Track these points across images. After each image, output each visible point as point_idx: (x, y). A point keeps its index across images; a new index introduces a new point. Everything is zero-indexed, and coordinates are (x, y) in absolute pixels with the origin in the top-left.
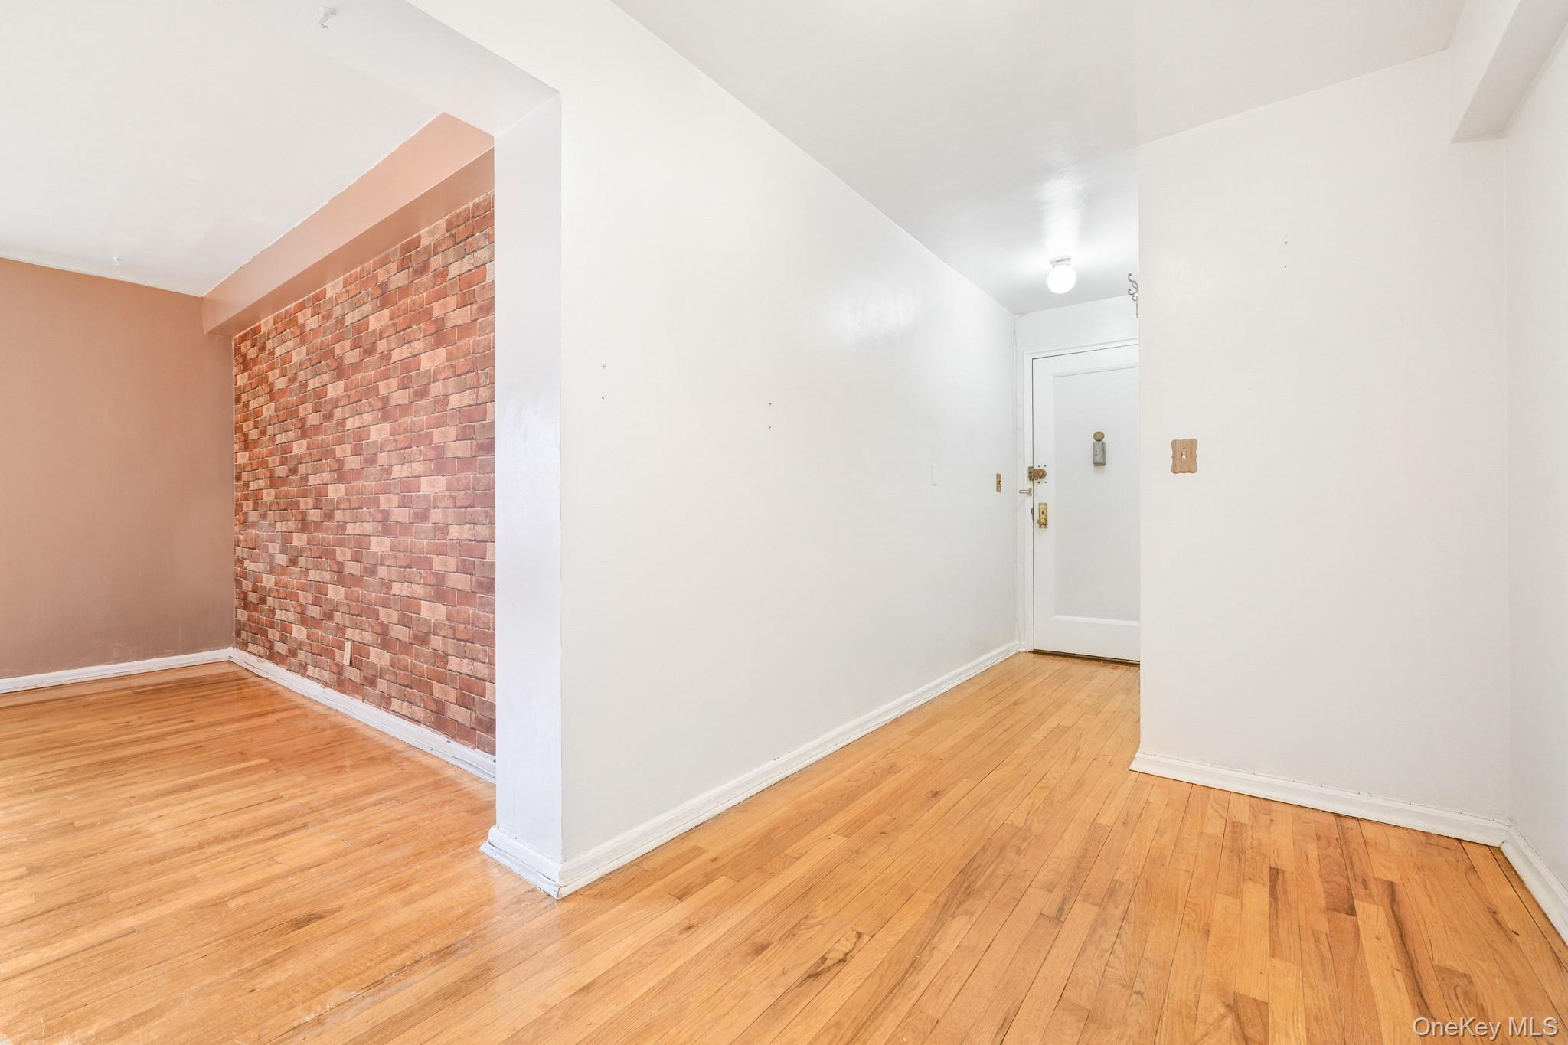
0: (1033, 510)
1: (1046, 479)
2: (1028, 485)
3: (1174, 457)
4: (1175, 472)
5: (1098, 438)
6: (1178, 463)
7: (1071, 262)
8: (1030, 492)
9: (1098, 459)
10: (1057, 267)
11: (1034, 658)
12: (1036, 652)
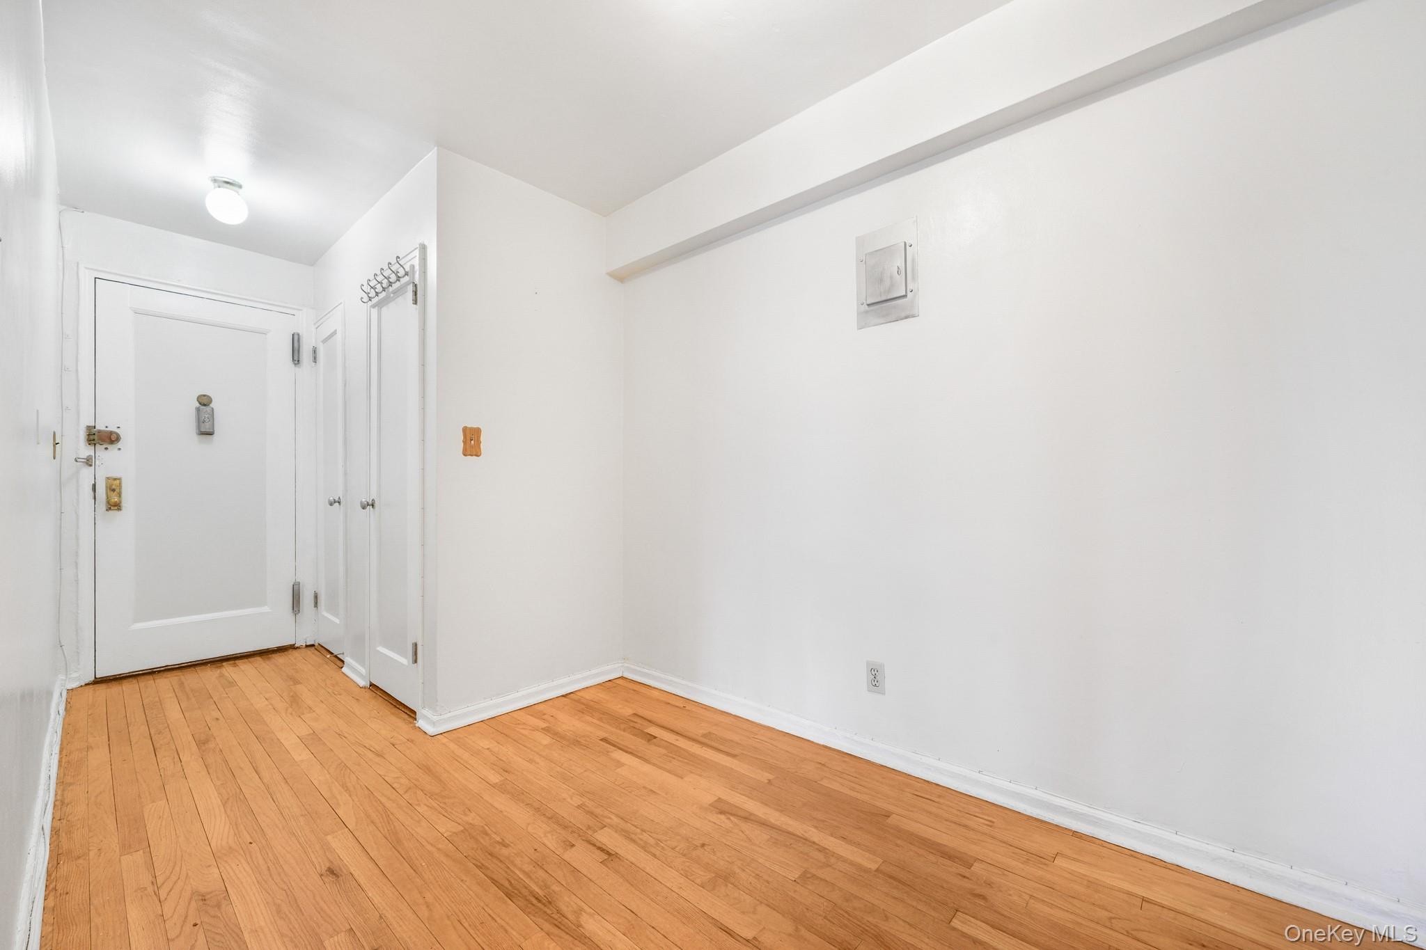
0: (94, 486)
1: (119, 445)
2: (86, 451)
3: (465, 442)
4: (465, 455)
5: (205, 401)
6: (468, 447)
7: (240, 191)
8: (89, 462)
9: (207, 427)
10: (221, 189)
11: (94, 690)
12: (98, 681)
